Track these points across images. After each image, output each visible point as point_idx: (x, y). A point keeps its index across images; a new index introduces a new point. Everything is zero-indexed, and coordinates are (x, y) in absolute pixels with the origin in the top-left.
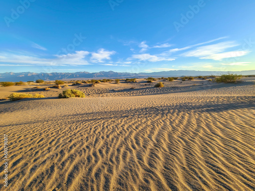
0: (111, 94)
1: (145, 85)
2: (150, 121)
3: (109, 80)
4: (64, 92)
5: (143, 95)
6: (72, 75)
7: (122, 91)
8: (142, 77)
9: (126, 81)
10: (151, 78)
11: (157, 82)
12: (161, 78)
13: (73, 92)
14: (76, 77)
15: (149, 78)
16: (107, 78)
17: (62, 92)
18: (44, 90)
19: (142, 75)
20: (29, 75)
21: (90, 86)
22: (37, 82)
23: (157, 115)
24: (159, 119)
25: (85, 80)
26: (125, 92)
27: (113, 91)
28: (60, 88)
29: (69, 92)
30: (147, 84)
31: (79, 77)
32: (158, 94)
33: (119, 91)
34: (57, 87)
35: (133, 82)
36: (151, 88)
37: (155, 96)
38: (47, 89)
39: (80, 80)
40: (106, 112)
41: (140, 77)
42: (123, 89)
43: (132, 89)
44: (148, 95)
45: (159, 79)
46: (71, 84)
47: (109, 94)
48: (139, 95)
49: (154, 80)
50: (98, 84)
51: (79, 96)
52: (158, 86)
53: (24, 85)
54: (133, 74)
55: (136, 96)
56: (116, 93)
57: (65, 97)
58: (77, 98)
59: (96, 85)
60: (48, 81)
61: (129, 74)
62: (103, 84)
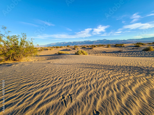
0: (103, 54)
1: (133, 49)
2: (133, 76)
3: (102, 45)
4: (78, 52)
5: (129, 56)
6: (82, 43)
7: (111, 53)
8: (130, 42)
9: (116, 46)
10: (139, 44)
11: (147, 46)
12: (152, 42)
13: (82, 52)
14: (84, 44)
15: (137, 44)
16: (101, 44)
17: (77, 52)
18: (69, 50)
19: (130, 41)
20: (65, 43)
21: (91, 49)
22: (67, 46)
23: (141, 73)
24: (142, 77)
25: (88, 45)
26: (114, 54)
27: (105, 52)
28: (76, 49)
29: (80, 52)
30: (134, 48)
32: (145, 57)
33: (109, 53)
35: (121, 46)
36: (138, 51)
37: (142, 58)
38: (71, 50)
39: (86, 45)
40: (99, 65)
41: (128, 42)
42: (112, 51)
43: (120, 52)
44: (134, 56)
45: (150, 44)
46: (81, 47)
47: (102, 54)
48: (125, 56)
49: (143, 45)
50: (95, 48)
51: (84, 54)
52: (147, 50)
53: (63, 48)
54: (122, 41)
55: (123, 56)
56: (107, 54)
57: (78, 54)
58: (84, 55)
59: (94, 48)
60: (71, 46)
61: (118, 41)
62: (98, 48)
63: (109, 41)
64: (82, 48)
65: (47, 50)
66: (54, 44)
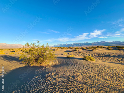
6: (81, 44)
9: (118, 49)
14: (82, 45)
18: (72, 51)
20: (67, 45)
21: (91, 51)
22: (69, 47)
27: (108, 56)
28: (77, 51)
31: (84, 45)
34: (76, 51)
38: (73, 51)
39: (85, 47)
50: (96, 50)
57: (86, 60)
59: (95, 51)
60: (72, 47)
62: (99, 50)
63: (107, 43)
64: (82, 50)
65: (55, 50)
66: (58, 45)
